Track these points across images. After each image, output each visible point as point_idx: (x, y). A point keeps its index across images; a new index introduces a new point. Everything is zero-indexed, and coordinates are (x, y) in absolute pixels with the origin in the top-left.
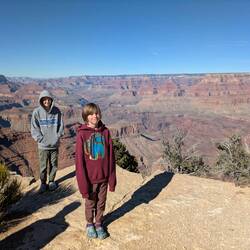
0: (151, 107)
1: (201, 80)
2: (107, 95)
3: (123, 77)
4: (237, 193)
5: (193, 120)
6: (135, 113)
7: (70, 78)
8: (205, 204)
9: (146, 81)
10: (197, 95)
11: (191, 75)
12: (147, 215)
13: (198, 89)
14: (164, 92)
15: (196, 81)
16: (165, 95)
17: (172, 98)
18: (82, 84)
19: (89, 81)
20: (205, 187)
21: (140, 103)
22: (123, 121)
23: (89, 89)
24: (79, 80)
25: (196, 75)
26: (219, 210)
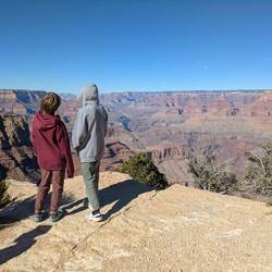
0: (200, 128)
1: (259, 97)
2: (151, 113)
3: (169, 93)
4: (267, 214)
5: (247, 143)
6: (180, 133)
7: (112, 94)
8: (222, 223)
9: (194, 98)
10: (253, 114)
11: (247, 91)
12: (147, 231)
13: (254, 108)
14: (214, 110)
15: (253, 99)
16: (215, 114)
17: (224, 117)
18: (124, 101)
19: (131, 97)
20: (227, 206)
21: (187, 122)
22: (166, 142)
23: (132, 106)
24: (121, 96)
25: (253, 91)
26: (237, 232)
